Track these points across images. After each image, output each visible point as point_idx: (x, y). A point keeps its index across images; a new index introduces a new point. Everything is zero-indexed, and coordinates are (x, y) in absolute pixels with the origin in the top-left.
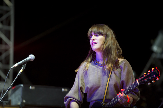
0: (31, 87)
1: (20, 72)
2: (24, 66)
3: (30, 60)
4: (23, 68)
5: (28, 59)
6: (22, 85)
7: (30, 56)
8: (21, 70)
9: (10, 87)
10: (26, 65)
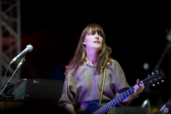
0: (34, 82)
1: (19, 65)
2: (23, 58)
3: (28, 51)
4: (22, 61)
5: (26, 50)
6: (26, 79)
7: (27, 46)
8: (21, 63)
9: (9, 81)
10: (25, 57)
